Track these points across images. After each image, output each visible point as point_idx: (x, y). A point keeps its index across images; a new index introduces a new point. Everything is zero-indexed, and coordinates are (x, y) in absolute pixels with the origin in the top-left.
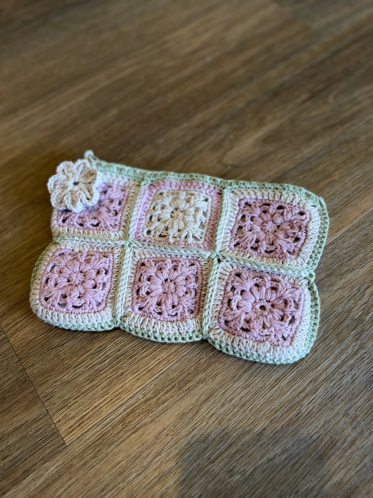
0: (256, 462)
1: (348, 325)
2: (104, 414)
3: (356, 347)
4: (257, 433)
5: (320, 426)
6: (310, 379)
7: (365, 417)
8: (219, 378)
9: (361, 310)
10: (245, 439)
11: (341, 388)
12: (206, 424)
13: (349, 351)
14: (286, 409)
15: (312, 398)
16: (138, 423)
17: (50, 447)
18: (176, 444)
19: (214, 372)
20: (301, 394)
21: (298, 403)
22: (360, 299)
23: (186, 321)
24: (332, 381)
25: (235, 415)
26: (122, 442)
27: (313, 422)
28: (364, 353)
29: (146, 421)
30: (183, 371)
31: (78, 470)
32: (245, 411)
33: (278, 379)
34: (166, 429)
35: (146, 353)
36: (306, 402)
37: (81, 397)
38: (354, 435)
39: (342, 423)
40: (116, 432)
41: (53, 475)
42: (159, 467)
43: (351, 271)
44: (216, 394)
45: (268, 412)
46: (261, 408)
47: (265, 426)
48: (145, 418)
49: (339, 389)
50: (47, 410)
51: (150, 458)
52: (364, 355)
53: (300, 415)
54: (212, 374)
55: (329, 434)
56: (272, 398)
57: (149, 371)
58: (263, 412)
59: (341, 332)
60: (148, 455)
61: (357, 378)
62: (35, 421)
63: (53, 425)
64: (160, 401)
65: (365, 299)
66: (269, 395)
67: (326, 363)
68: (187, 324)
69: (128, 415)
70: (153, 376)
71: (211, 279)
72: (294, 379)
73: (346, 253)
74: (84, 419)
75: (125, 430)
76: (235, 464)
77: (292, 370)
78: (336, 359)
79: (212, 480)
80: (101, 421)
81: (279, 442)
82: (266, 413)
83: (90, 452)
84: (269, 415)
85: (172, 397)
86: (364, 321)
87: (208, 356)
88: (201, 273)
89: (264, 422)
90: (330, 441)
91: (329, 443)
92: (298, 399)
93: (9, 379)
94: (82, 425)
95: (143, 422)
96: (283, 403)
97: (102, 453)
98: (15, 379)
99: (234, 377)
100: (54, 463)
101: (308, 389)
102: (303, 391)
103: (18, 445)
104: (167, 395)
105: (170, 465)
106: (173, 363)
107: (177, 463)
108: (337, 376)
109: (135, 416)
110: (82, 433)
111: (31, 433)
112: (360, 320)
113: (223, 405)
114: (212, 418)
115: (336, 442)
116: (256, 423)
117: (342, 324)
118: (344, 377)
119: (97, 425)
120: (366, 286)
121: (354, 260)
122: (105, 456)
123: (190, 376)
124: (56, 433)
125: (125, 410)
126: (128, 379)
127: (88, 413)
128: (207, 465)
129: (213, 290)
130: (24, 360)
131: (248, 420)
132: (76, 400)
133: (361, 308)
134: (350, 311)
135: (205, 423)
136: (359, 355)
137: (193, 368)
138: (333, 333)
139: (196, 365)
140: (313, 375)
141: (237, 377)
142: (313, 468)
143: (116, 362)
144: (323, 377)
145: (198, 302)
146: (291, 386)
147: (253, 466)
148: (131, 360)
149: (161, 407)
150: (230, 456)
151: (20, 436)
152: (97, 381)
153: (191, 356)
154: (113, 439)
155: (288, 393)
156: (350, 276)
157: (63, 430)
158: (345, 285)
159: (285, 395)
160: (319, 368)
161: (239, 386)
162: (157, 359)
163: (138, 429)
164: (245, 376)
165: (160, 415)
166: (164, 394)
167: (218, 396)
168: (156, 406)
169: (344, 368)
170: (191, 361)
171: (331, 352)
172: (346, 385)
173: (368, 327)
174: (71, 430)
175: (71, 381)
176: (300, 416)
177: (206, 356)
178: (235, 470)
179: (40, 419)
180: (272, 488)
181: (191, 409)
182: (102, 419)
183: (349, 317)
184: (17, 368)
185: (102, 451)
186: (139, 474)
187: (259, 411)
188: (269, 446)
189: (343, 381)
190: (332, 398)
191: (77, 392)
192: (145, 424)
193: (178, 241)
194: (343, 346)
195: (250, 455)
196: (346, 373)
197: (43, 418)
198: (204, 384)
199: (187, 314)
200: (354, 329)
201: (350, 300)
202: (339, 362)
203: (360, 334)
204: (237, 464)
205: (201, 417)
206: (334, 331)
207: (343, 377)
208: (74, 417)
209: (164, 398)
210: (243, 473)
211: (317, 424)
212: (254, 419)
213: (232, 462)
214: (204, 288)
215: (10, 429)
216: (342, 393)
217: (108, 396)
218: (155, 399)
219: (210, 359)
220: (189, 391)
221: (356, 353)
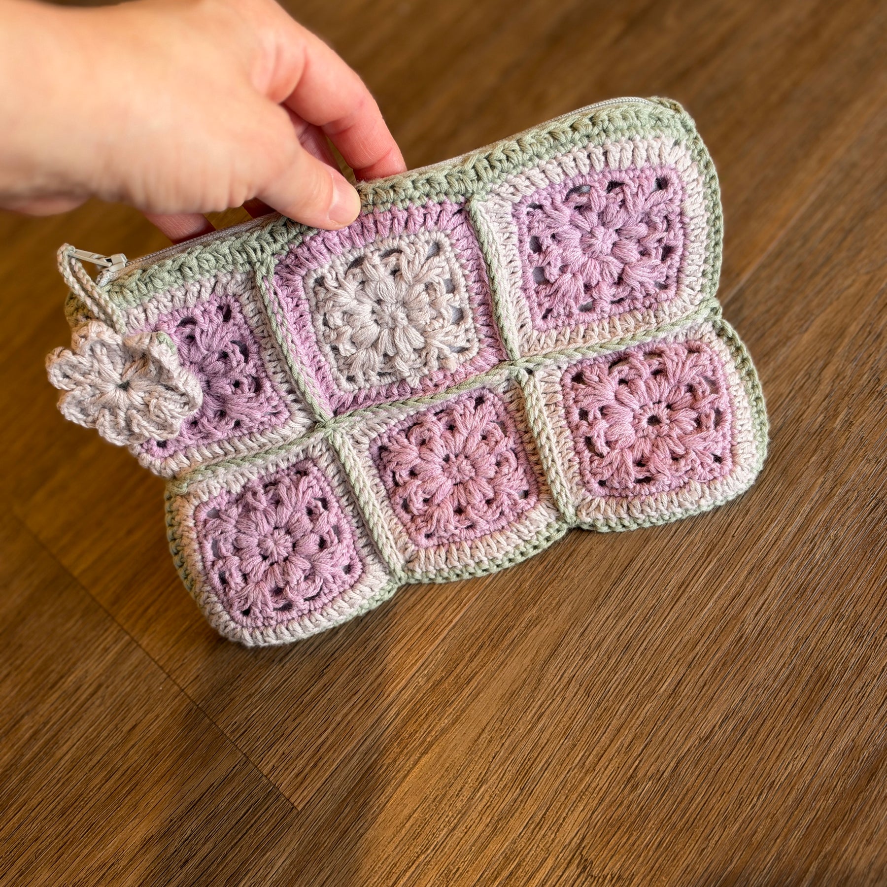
0: (678, 750)
1: (801, 448)
2: (359, 734)
3: (828, 485)
4: (666, 694)
5: (788, 652)
6: (748, 567)
7: (875, 614)
8: (566, 609)
9: (822, 413)
10: (645, 711)
11: (815, 570)
12: (563, 701)
13: (815, 494)
14: (713, 635)
15: (761, 602)
16: (429, 732)
17: (268, 821)
18: (511, 753)
19: (554, 599)
20: (736, 601)
21: (735, 617)
22: (814, 392)
23: (527, 517)
24: (792, 561)
25: (614, 670)
26: (405, 776)
27: (773, 646)
28: (847, 493)
29: (443, 725)
30: (494, 613)
31: (331, 850)
32: (632, 659)
33: (683, 583)
34: (486, 731)
35: (413, 599)
36: (749, 612)
37: (306, 712)
38: (860, 651)
39: (831, 635)
40: (390, 761)
41: (285, 872)
42: (487, 807)
43: (785, 344)
44: (566, 640)
45: (678, 650)
46: (663, 644)
47: (679, 678)
48: (440, 719)
49: (810, 573)
50: (245, 754)
51: (466, 793)
52: (847, 496)
53: (743, 640)
54: (550, 604)
55: (811, 661)
56: (679, 621)
57: (426, 630)
58: (670, 652)
59: (789, 464)
60: (462, 788)
61: (842, 543)
62: (227, 780)
63: (264, 778)
64: (461, 681)
65: (825, 387)
66: (672, 617)
67: (774, 530)
68: (530, 521)
69: (405, 723)
70: (437, 637)
71: (533, 419)
72: (716, 576)
73: (768, 311)
74: (322, 750)
75: (406, 751)
76: (637, 762)
77: (709, 559)
78: (790, 517)
79: (600, 804)
80: (355, 747)
81: (713, 701)
82: (675, 653)
83: (346, 811)
84: (682, 655)
85: (483, 666)
86: (831, 432)
87: (535, 574)
88: (506, 409)
89: (675, 670)
90: (816, 675)
91: (814, 679)
92: (732, 612)
93: (157, 716)
94: (321, 764)
95: (438, 728)
96: (705, 626)
97: (371, 807)
98: (167, 713)
99: (596, 599)
100: (282, 849)
101: (748, 586)
102: (738, 594)
103: (204, 834)
104: (473, 665)
105: (510, 795)
106: (471, 602)
107: (522, 790)
108: (801, 550)
109: (419, 720)
110: (324, 779)
111: (224, 805)
112: (822, 432)
113: (586, 657)
114: (571, 686)
115: (829, 673)
116: (660, 676)
117: (789, 446)
118: (816, 547)
119: (348, 758)
120: (821, 363)
121: (786, 319)
122: (378, 811)
123: (508, 619)
124: (273, 793)
125: (398, 715)
126: (391, 655)
127: (327, 738)
128: (581, 780)
129: (548, 438)
130: (177, 673)
131: (642, 674)
132: (297, 721)
133: (821, 408)
134: (798, 420)
135: (559, 699)
136: (836, 499)
137: (510, 603)
138: (774, 469)
139: (516, 595)
140: (751, 558)
141: (600, 599)
142: (793, 734)
143: (359, 629)
144: (773, 557)
145: (529, 468)
146: (712, 591)
147: (673, 757)
148: (387, 619)
149: (467, 690)
150: (624, 749)
151: (203, 817)
152: (331, 674)
153: (503, 582)
154: (386, 776)
155: (710, 604)
156: (783, 352)
157: (285, 783)
158: (777, 373)
159: (706, 610)
160: (762, 541)
161: (608, 613)
162: (437, 604)
163: (431, 744)
164: (616, 593)
165: (468, 706)
166: (467, 666)
167: (571, 644)
168: (456, 692)
169: (812, 530)
170: (504, 591)
171: (778, 507)
172: (823, 561)
173: (843, 439)
174: (301, 779)
175: (279, 687)
176: (745, 642)
177: (531, 576)
178: (640, 775)
179: (235, 775)
180: (720, 791)
181: (525, 681)
182: (357, 743)
183: (800, 432)
184: (168, 691)
185: (371, 803)
186: (454, 829)
187: (660, 651)
188: (696, 713)
189: (815, 555)
190: (801, 591)
191: (295, 706)
192: (444, 731)
193: (426, 376)
194: (800, 491)
195: (663, 739)
196: (817, 538)
197: (241, 771)
198: (539, 626)
199: (522, 502)
200: (815, 451)
201: (794, 397)
202: (798, 520)
203: (829, 457)
204: (640, 761)
205: (549, 690)
206: (776, 465)
207: (813, 548)
208: (301, 752)
209: (469, 671)
210: (658, 776)
211: (782, 649)
212: (653, 670)
213: (630, 761)
214: (526, 437)
215: (181, 808)
216: (818, 577)
217: (357, 696)
218: (452, 678)
219: (540, 578)
220: (515, 646)
221: (829, 497)
